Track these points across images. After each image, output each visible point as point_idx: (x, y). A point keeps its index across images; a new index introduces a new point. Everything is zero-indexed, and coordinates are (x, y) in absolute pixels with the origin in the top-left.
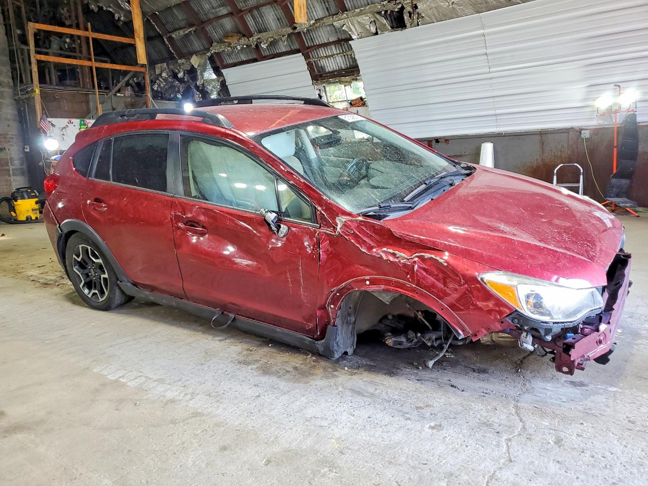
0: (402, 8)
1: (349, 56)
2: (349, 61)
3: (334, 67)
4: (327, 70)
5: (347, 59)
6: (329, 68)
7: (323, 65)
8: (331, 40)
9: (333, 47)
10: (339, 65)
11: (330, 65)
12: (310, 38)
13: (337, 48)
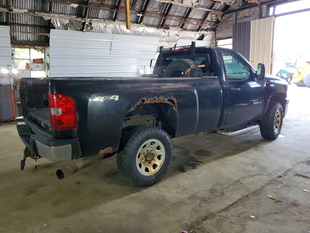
0: (85, 22)
1: (38, 35)
2: (36, 38)
3: (24, 39)
4: (17, 39)
5: (35, 36)
6: (20, 39)
7: (15, 36)
8: (28, 24)
9: (28, 28)
10: (29, 38)
11: (21, 37)
12: (12, 17)
13: (31, 29)
